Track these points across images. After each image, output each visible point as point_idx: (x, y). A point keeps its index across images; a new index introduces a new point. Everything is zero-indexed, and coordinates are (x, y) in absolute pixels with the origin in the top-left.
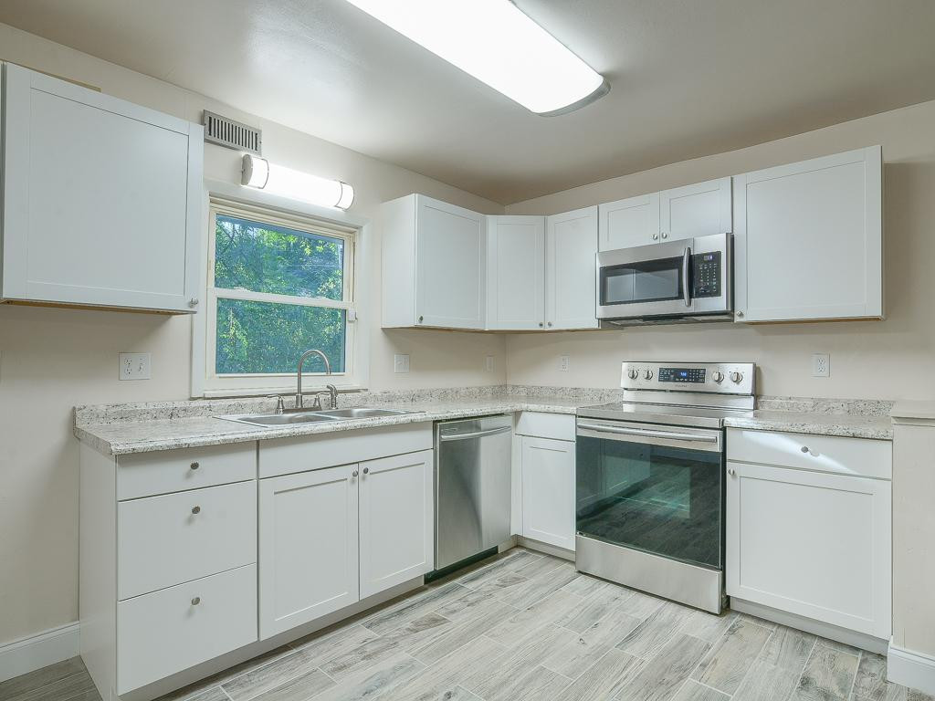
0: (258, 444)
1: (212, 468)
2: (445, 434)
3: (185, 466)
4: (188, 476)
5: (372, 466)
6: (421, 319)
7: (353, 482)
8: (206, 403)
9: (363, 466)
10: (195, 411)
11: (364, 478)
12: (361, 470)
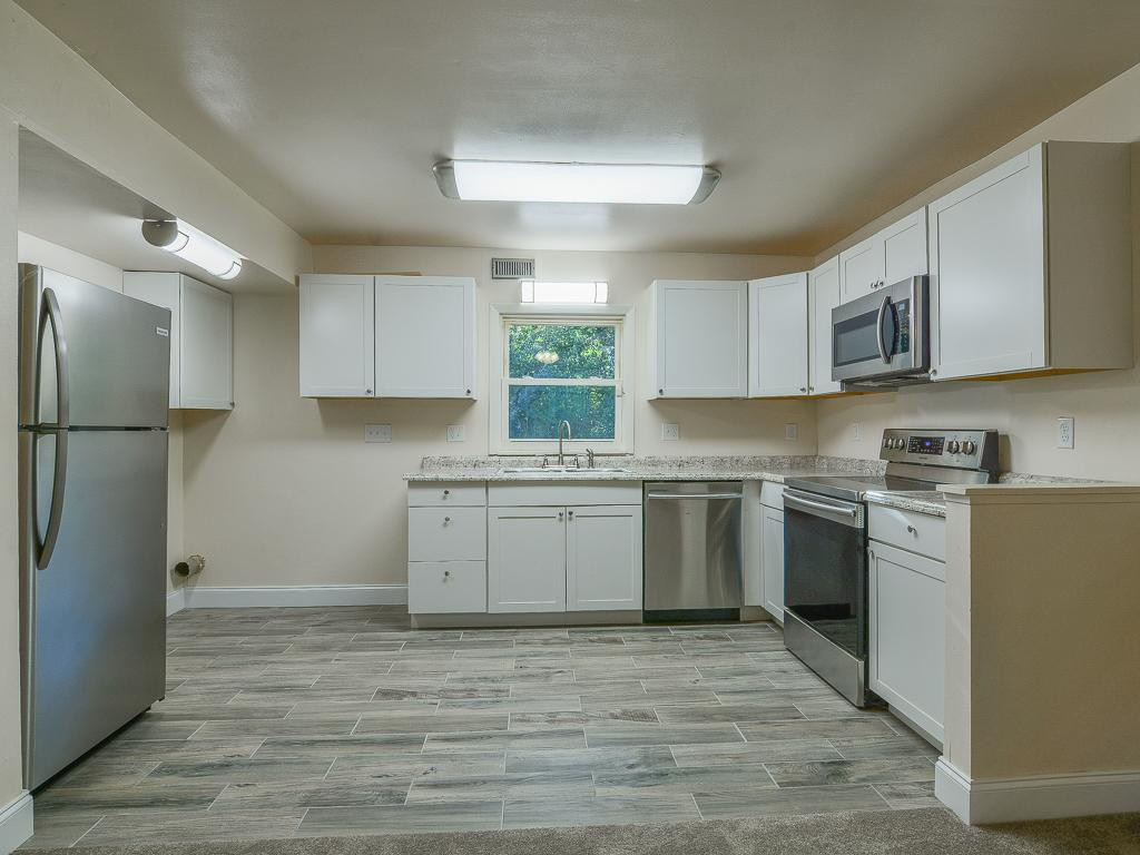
0: (487, 484)
1: (458, 495)
2: (651, 491)
3: (440, 492)
4: (444, 498)
5: (577, 511)
6: (661, 391)
7: (561, 520)
8: (496, 458)
9: (569, 509)
10: (489, 464)
11: (570, 519)
12: (567, 513)
